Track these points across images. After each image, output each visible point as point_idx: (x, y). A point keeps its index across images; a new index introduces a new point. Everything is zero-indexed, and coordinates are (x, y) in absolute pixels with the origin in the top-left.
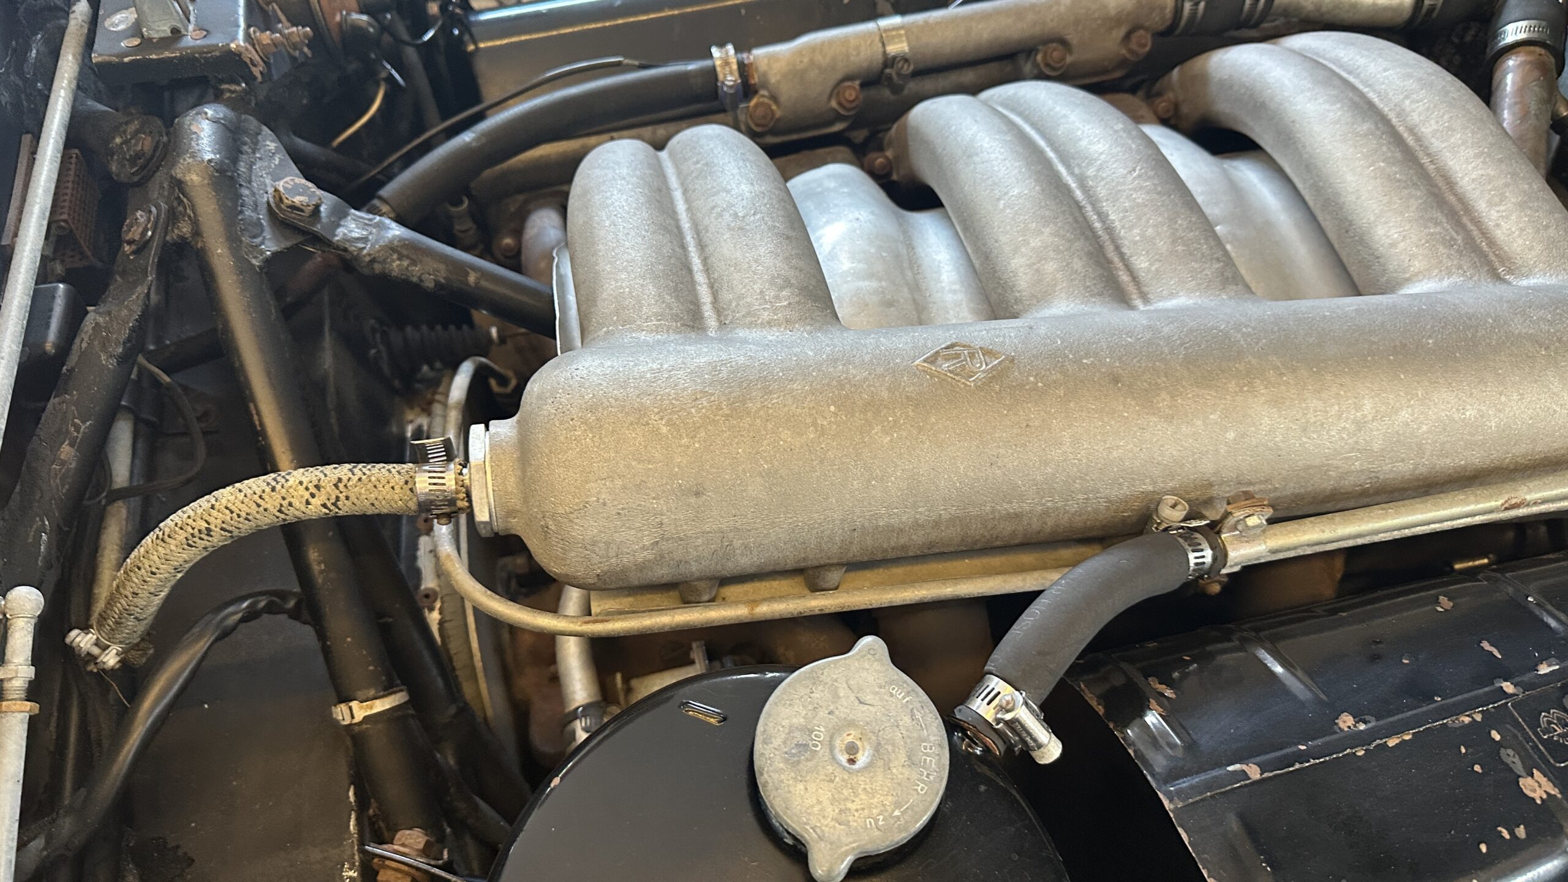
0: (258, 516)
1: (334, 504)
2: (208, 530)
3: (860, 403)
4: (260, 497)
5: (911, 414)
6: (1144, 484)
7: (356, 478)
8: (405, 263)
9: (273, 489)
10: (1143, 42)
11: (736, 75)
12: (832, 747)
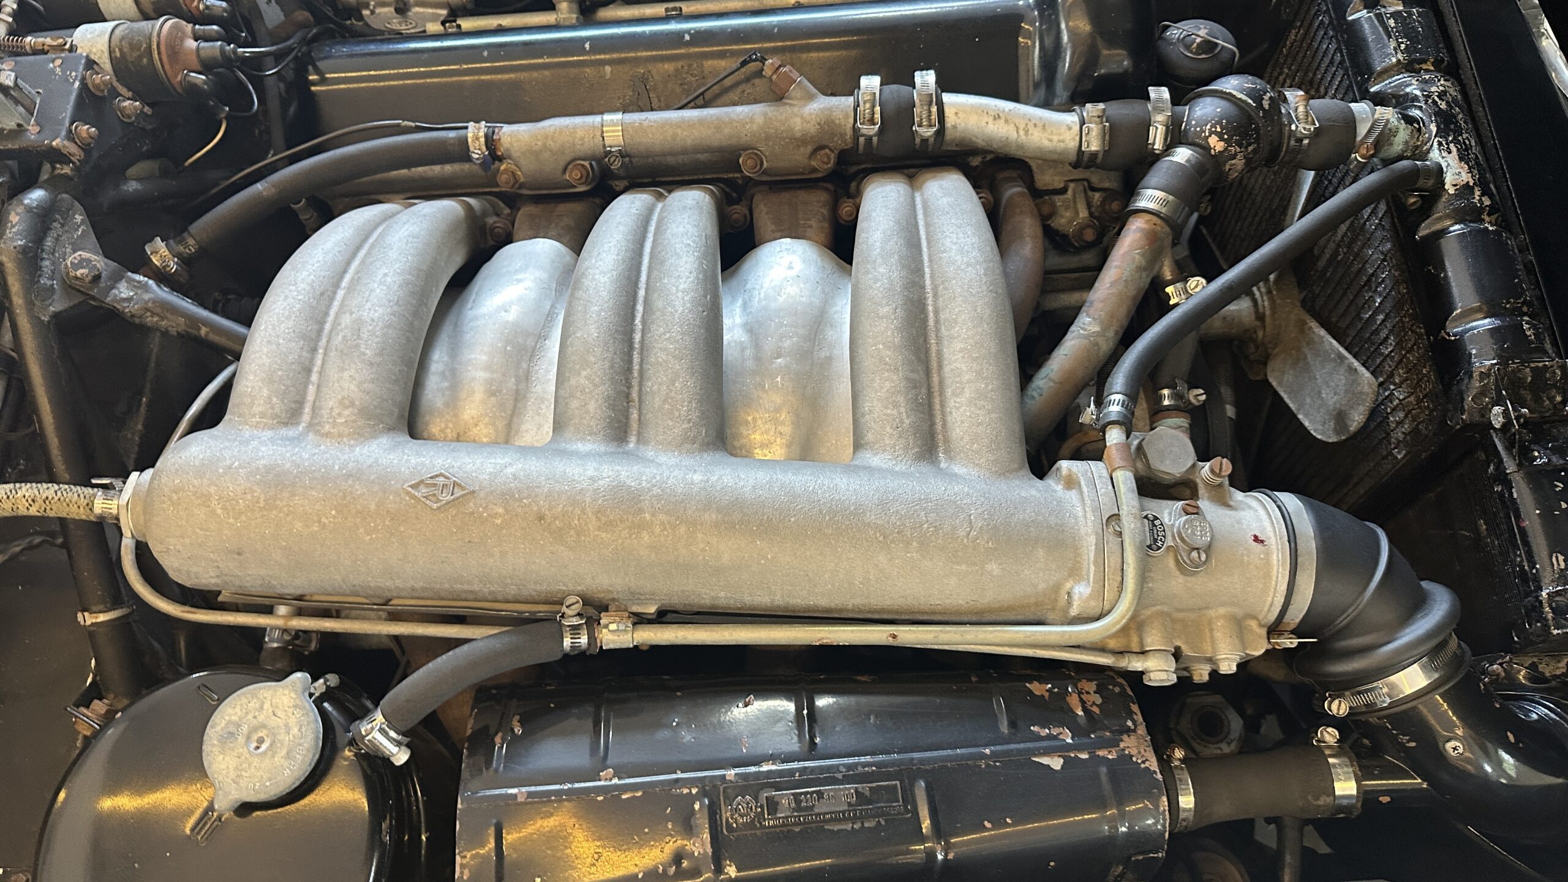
1: (43, 510)
3: (353, 511)
10: (826, 160)
11: (484, 148)
12: (248, 738)
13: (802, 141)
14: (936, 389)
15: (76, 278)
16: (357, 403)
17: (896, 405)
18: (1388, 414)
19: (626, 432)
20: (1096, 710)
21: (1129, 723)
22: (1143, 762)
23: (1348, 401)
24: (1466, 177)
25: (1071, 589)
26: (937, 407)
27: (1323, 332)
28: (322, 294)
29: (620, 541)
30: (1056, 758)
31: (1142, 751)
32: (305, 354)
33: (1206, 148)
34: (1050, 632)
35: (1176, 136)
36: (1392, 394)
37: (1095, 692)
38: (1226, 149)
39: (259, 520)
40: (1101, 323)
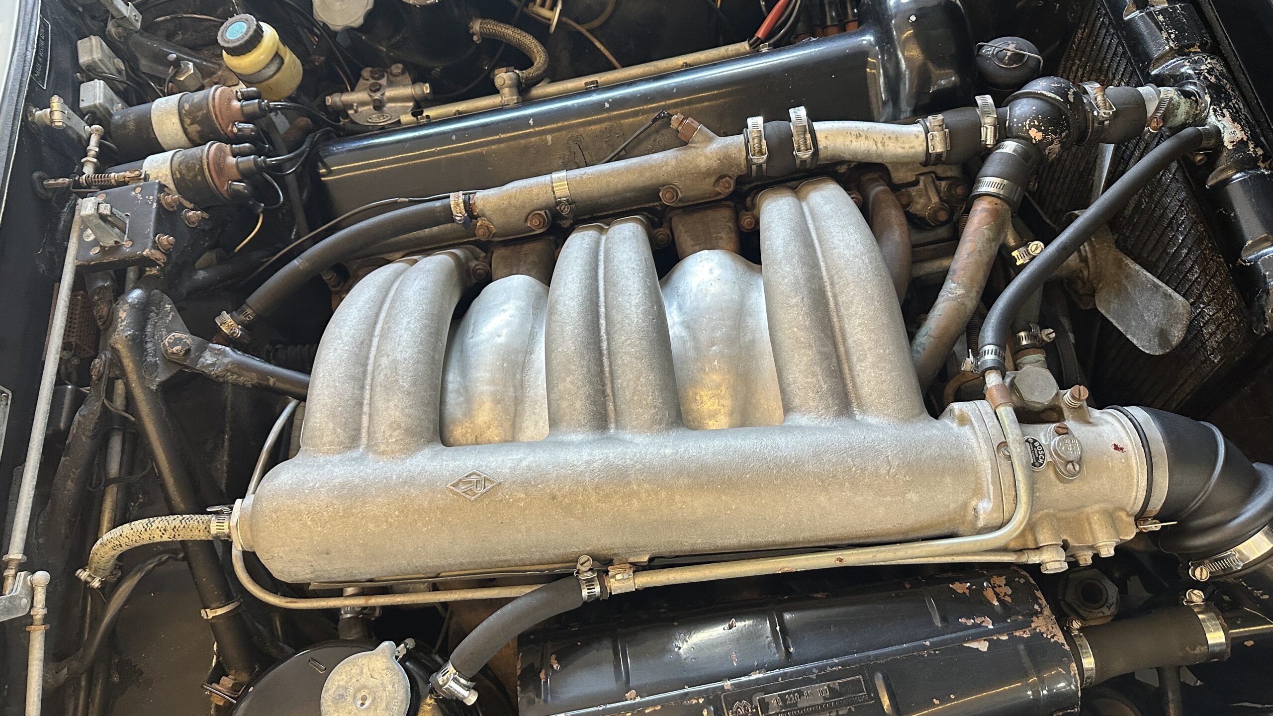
3: (412, 510)
5: (438, 516)
10: (727, 185)
11: (464, 211)
12: (355, 697)
13: (708, 173)
14: (843, 357)
15: (173, 353)
16: (403, 425)
17: (814, 375)
18: (1202, 327)
19: (606, 421)
20: (1008, 599)
21: (1036, 607)
22: (1053, 637)
23: (1168, 321)
24: (1240, 135)
25: (977, 505)
26: (847, 371)
27: (1138, 267)
28: (362, 343)
29: (616, 509)
30: (982, 642)
31: (1050, 628)
32: (357, 392)
33: (1029, 139)
34: (964, 543)
35: (1003, 132)
36: (1202, 311)
37: (1005, 585)
38: (1044, 138)
39: (340, 526)
40: (965, 287)
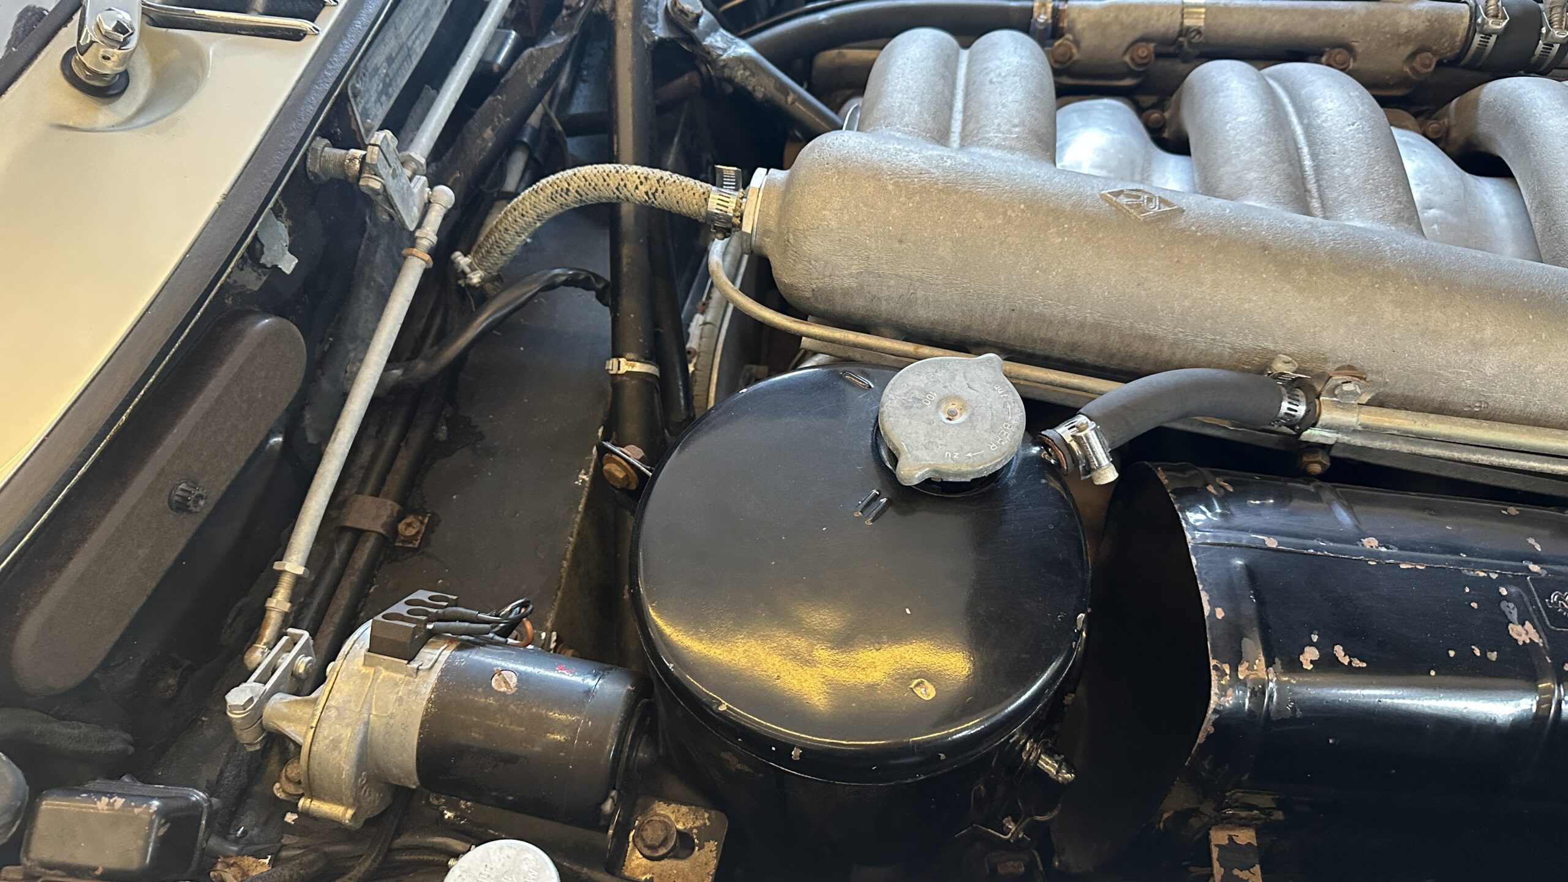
0: (602, 188)
1: (653, 194)
2: (568, 190)
3: (1045, 208)
4: (608, 175)
5: (1084, 226)
6: (1266, 341)
7: (673, 180)
8: (747, 73)
9: (617, 172)
10: (1425, 64)
11: (1049, 15)
12: (938, 406)
39: (935, 203)
